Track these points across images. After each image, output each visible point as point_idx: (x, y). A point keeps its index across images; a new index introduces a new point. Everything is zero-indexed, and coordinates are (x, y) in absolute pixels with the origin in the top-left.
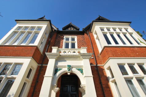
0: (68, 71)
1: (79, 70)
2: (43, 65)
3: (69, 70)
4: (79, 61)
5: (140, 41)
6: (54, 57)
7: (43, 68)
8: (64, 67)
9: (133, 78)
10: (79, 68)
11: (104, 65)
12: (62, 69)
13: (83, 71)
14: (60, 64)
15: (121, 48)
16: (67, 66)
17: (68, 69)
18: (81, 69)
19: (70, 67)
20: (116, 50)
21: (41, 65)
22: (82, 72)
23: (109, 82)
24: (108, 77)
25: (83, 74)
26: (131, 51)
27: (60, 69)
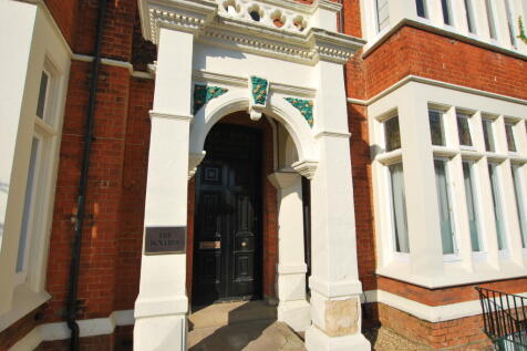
0: (257, 102)
1: (297, 104)
2: (105, 61)
3: (261, 101)
4: (300, 66)
5: (522, 32)
6: (187, 21)
7: (105, 74)
8: (238, 82)
9: (454, 156)
10: (299, 98)
11: (370, 103)
12: (226, 91)
13: (315, 112)
14: (215, 65)
15: (456, 43)
16: (250, 83)
17: (255, 94)
18: (307, 102)
19: (262, 87)
20: (438, 50)
21: (89, 59)
22: (308, 116)
23: (370, 163)
24: (375, 146)
25: (311, 125)
26: (483, 63)
27: (217, 90)
